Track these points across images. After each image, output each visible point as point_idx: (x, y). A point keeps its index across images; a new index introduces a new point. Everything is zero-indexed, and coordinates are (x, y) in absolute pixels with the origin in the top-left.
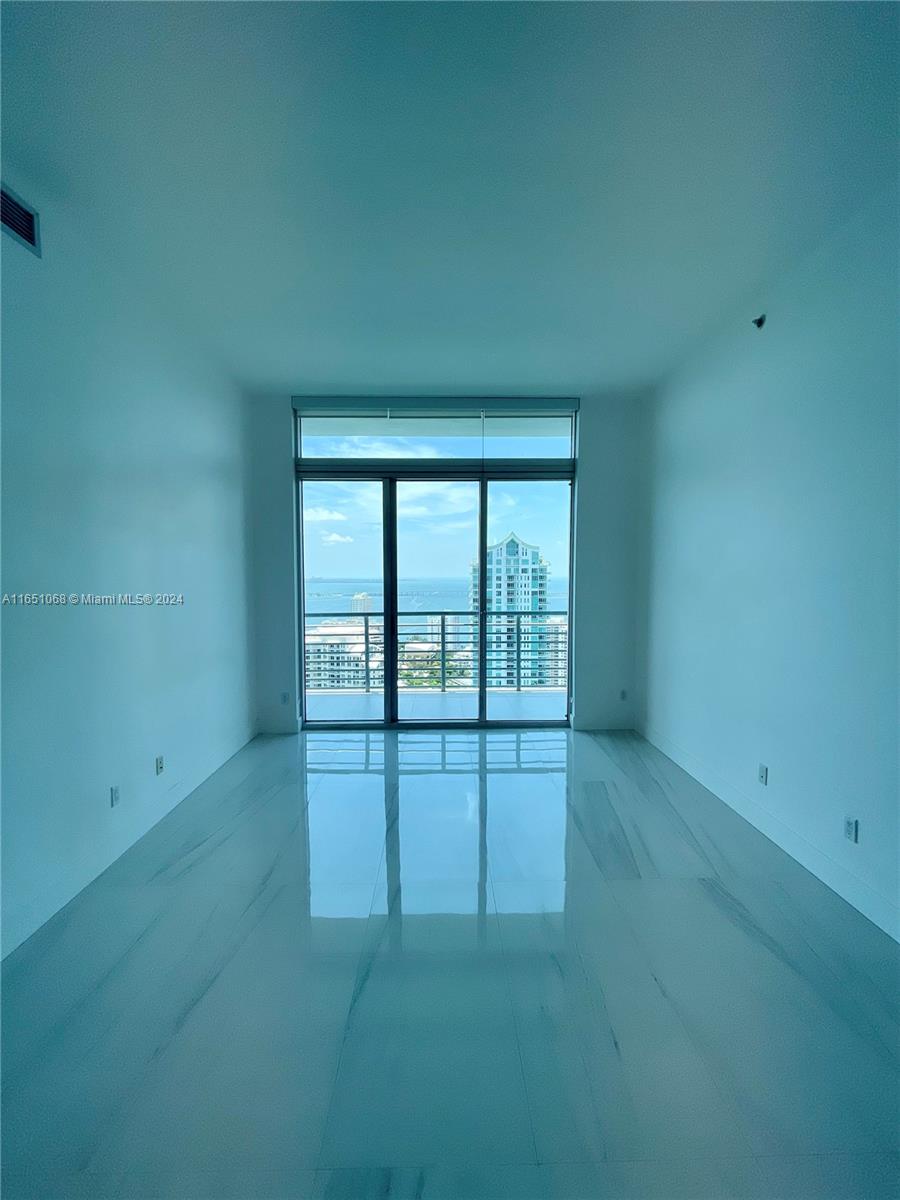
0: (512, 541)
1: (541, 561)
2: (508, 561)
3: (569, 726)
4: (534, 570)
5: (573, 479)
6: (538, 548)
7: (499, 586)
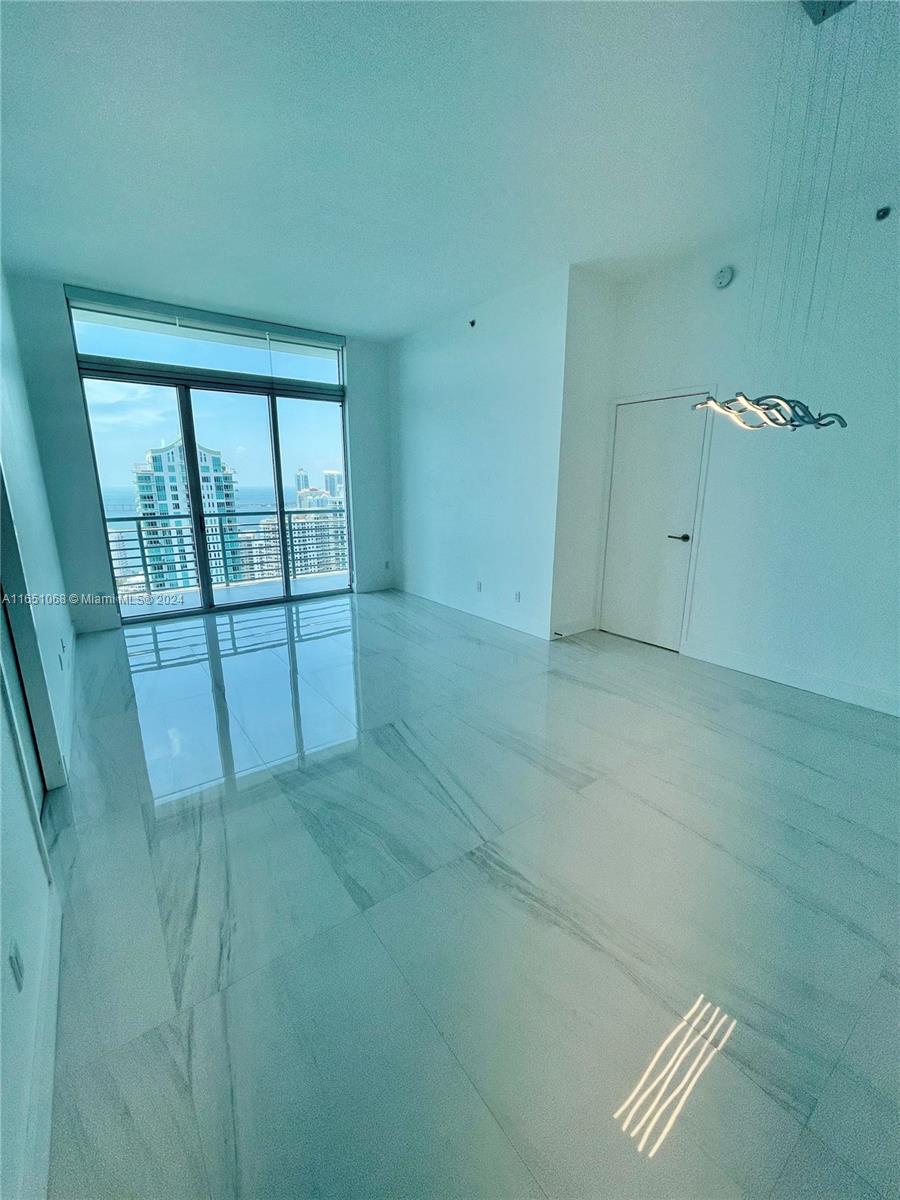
1: (224, 468)
3: (352, 592)
4: (217, 479)
5: (343, 402)
6: (219, 453)
7: (176, 497)
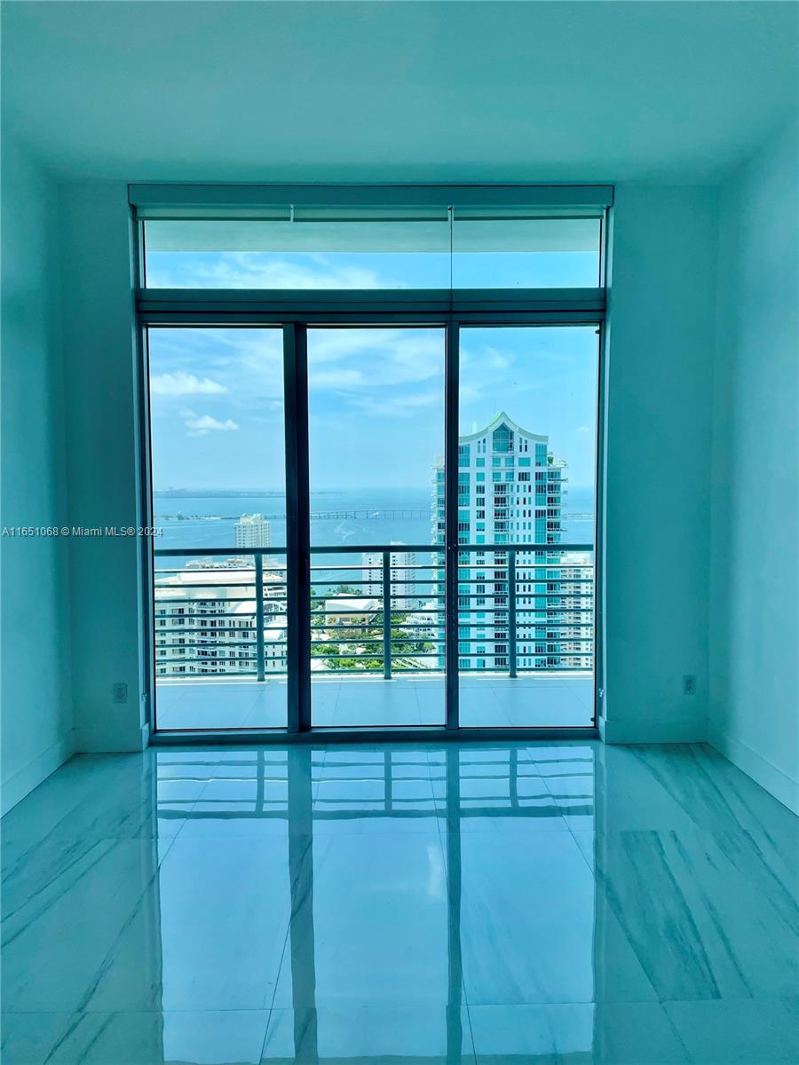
0: (503, 427)
1: (551, 461)
2: (496, 461)
3: (597, 737)
4: (539, 476)
5: (602, 322)
6: (546, 438)
7: (481, 502)
